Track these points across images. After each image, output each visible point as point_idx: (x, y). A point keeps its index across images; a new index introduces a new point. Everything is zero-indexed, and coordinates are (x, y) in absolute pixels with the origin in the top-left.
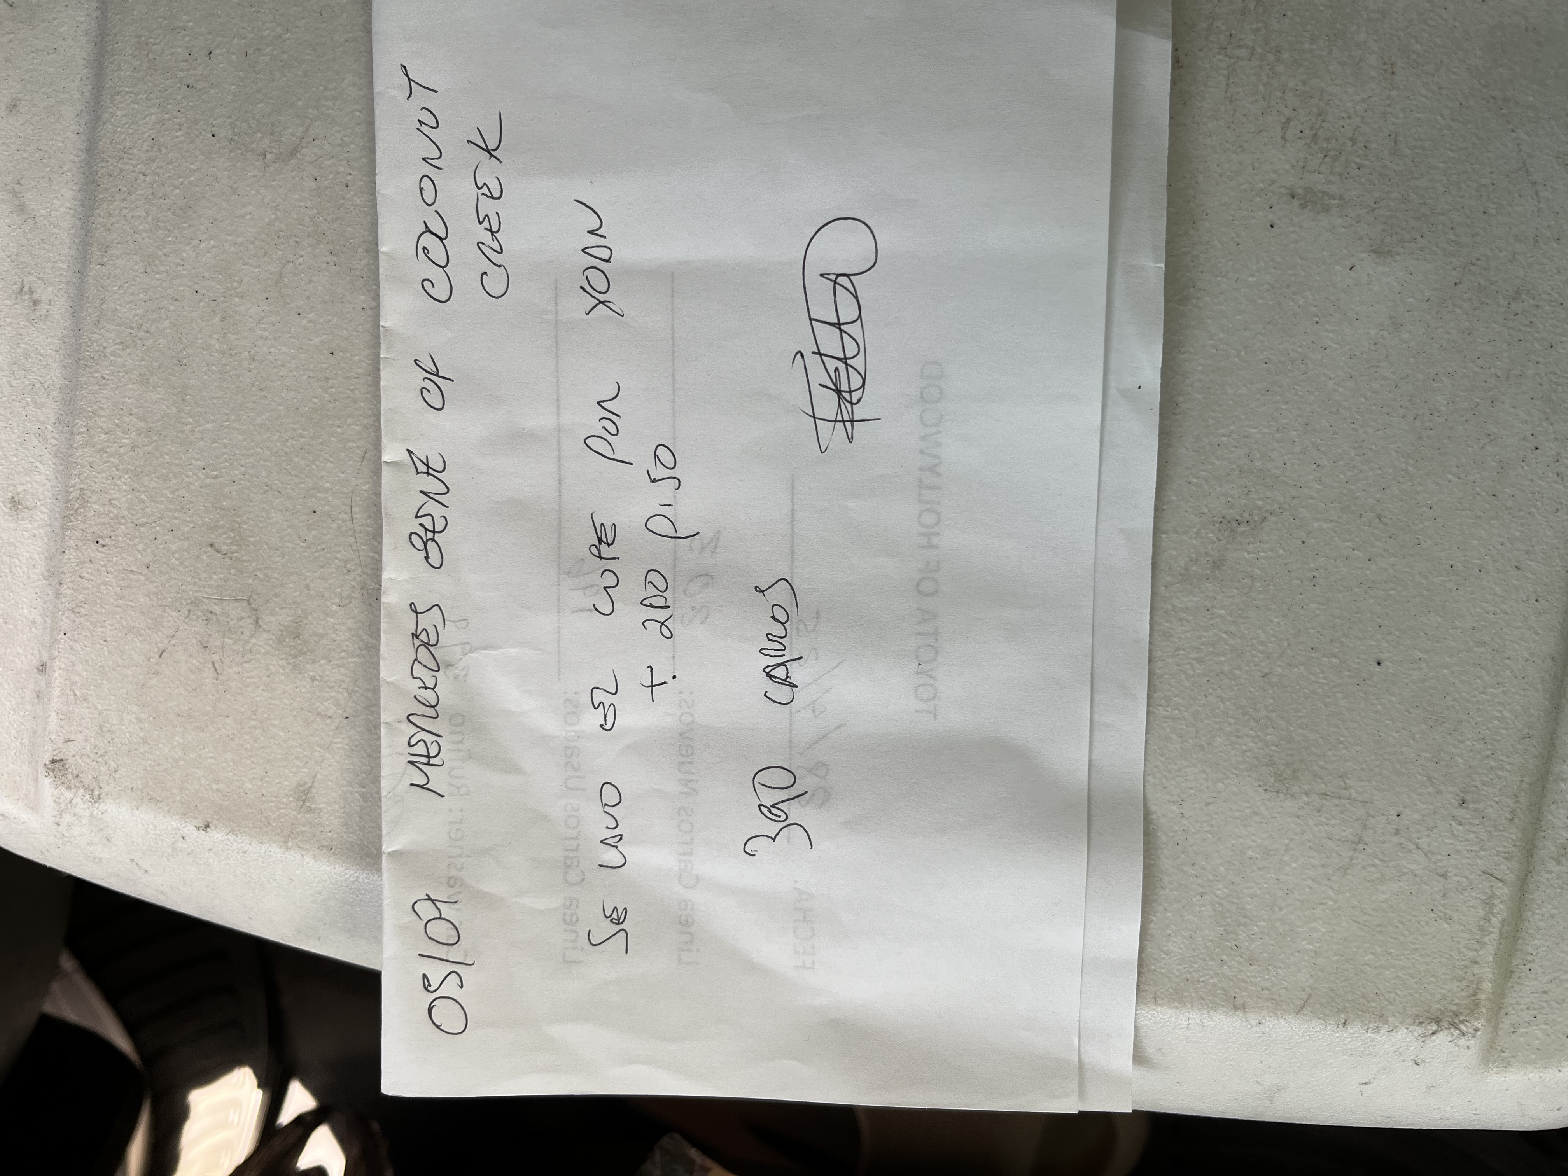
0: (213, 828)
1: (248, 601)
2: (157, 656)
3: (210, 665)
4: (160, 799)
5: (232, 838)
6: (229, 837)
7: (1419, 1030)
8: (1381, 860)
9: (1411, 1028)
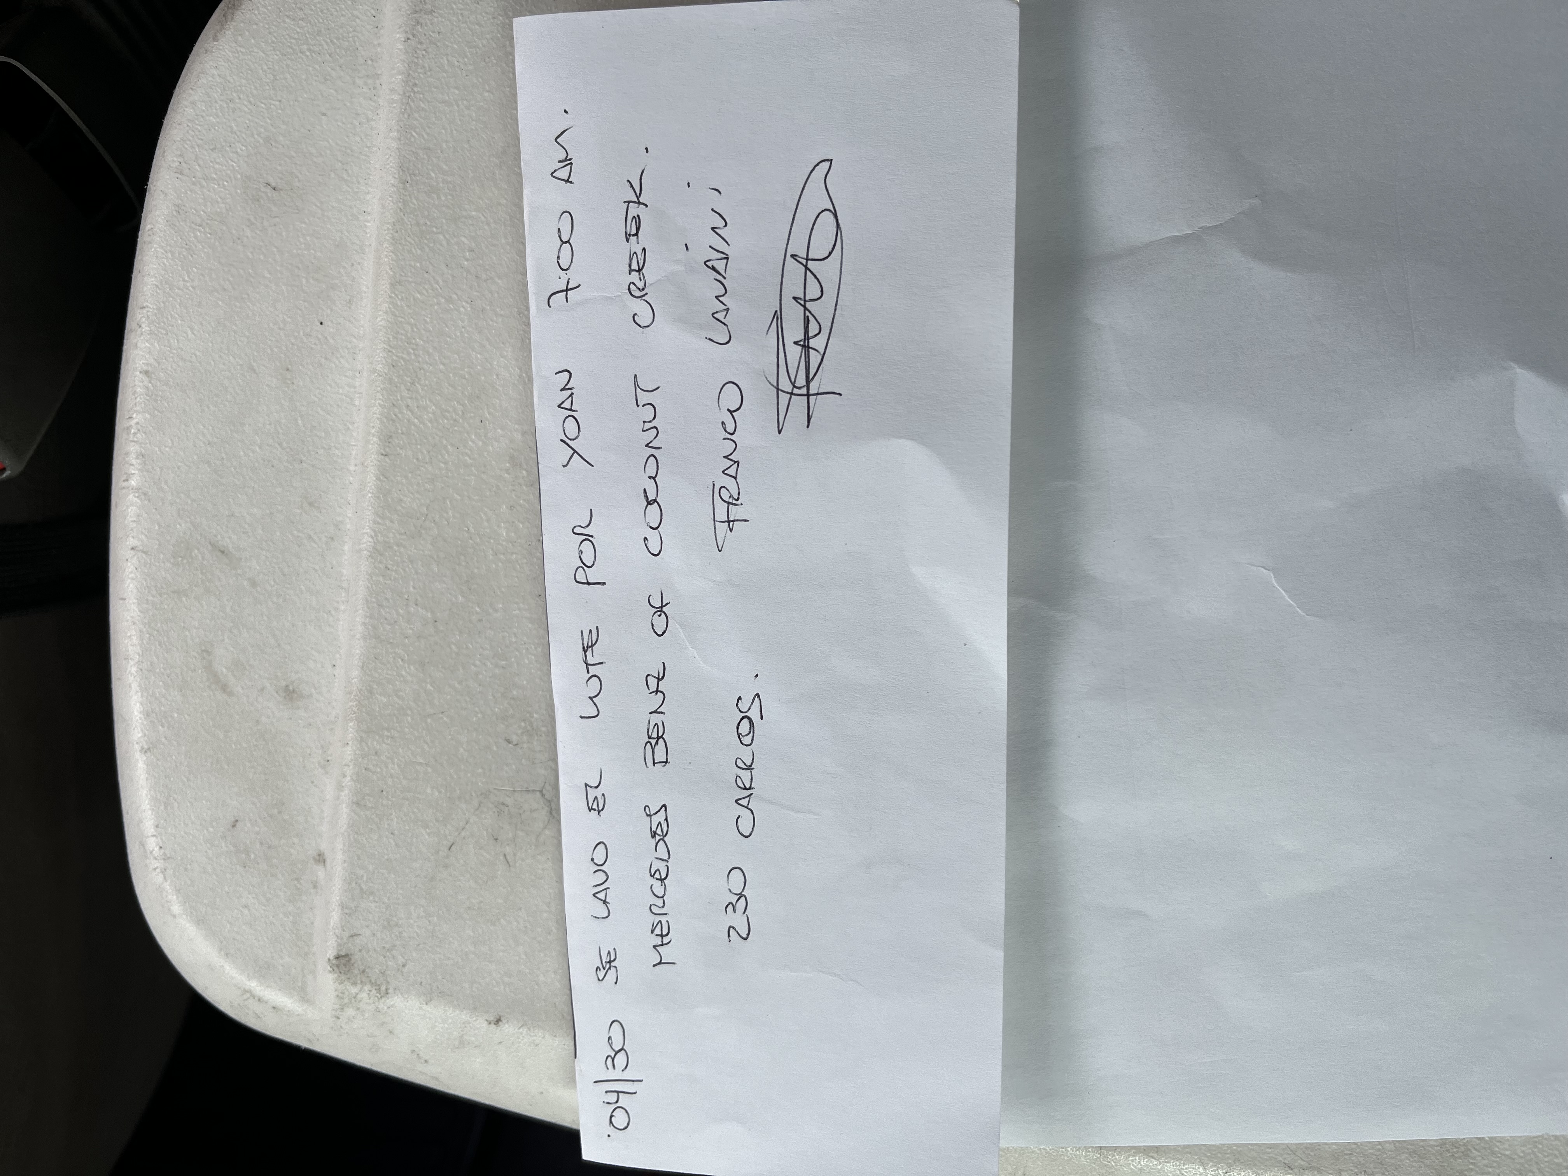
0: (504, 1021)
1: (541, 792)
2: (446, 850)
3: (502, 858)
4: (450, 994)
5: (524, 1030)
6: (521, 1030)
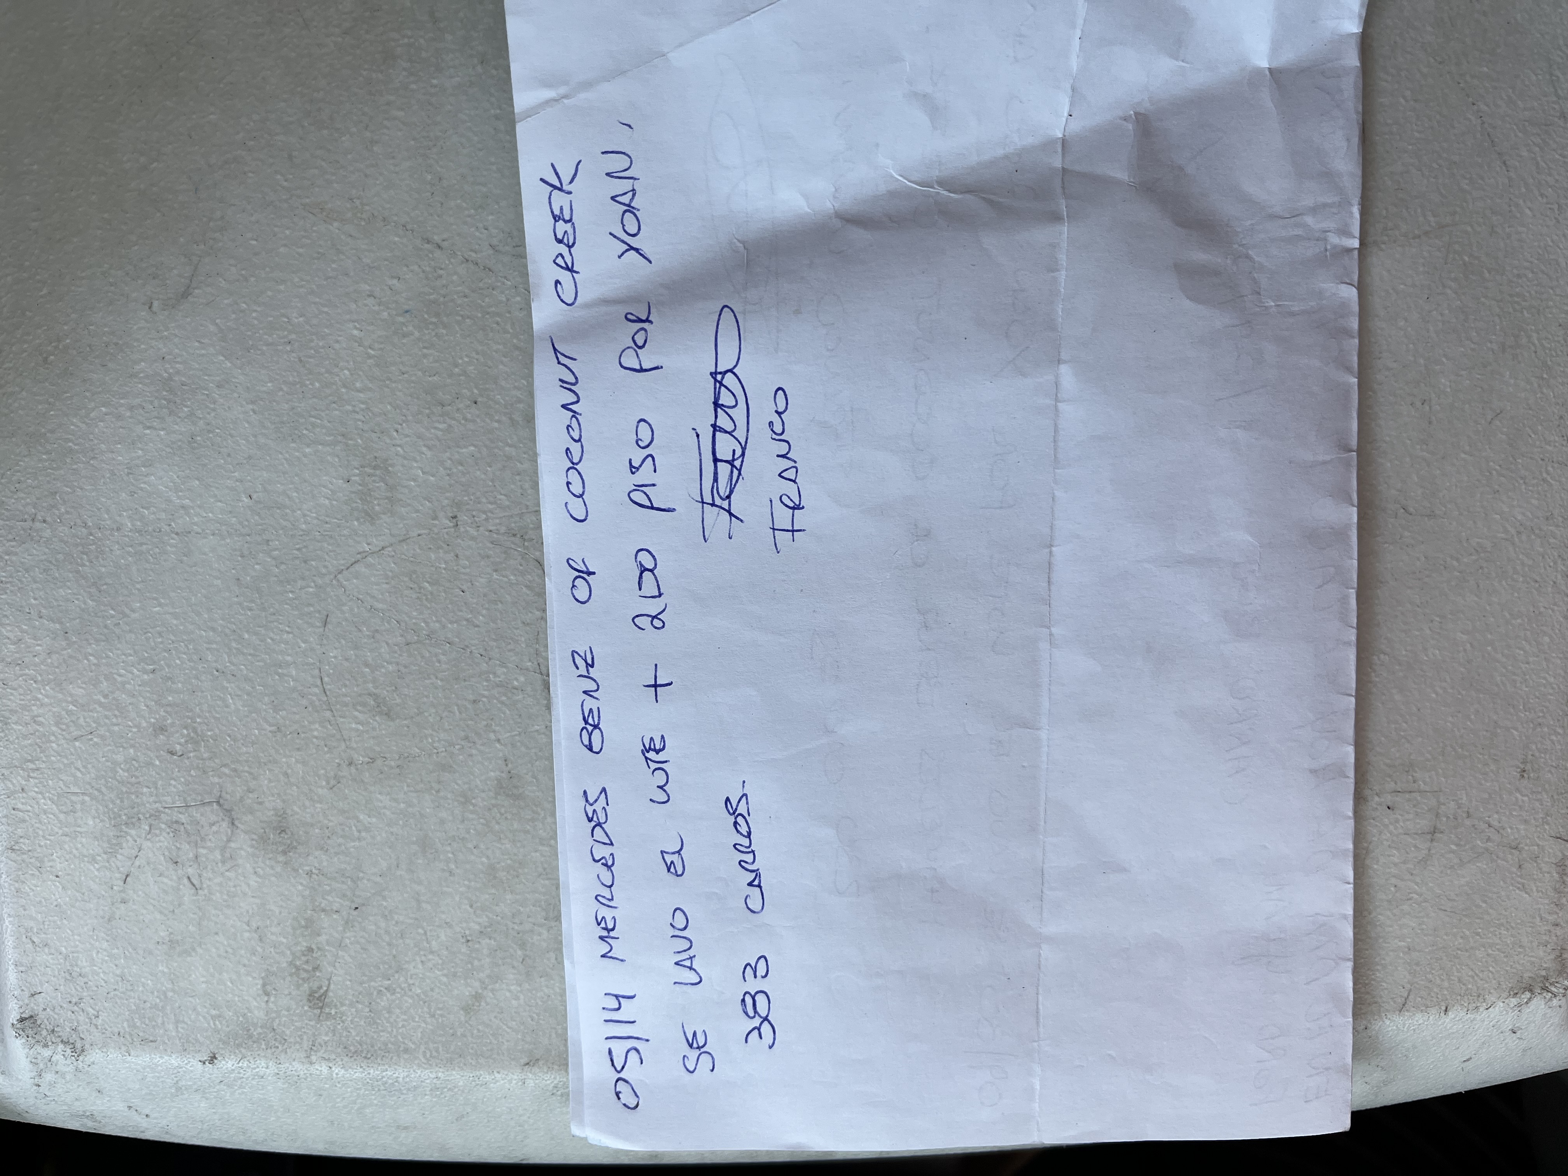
0: (220, 1058)
1: (218, 802)
2: (122, 883)
3: (186, 881)
4: (151, 1038)
5: (244, 1064)
6: (240, 1064)
7: (1514, 1001)
8: (1457, 845)
9: (1507, 1001)
